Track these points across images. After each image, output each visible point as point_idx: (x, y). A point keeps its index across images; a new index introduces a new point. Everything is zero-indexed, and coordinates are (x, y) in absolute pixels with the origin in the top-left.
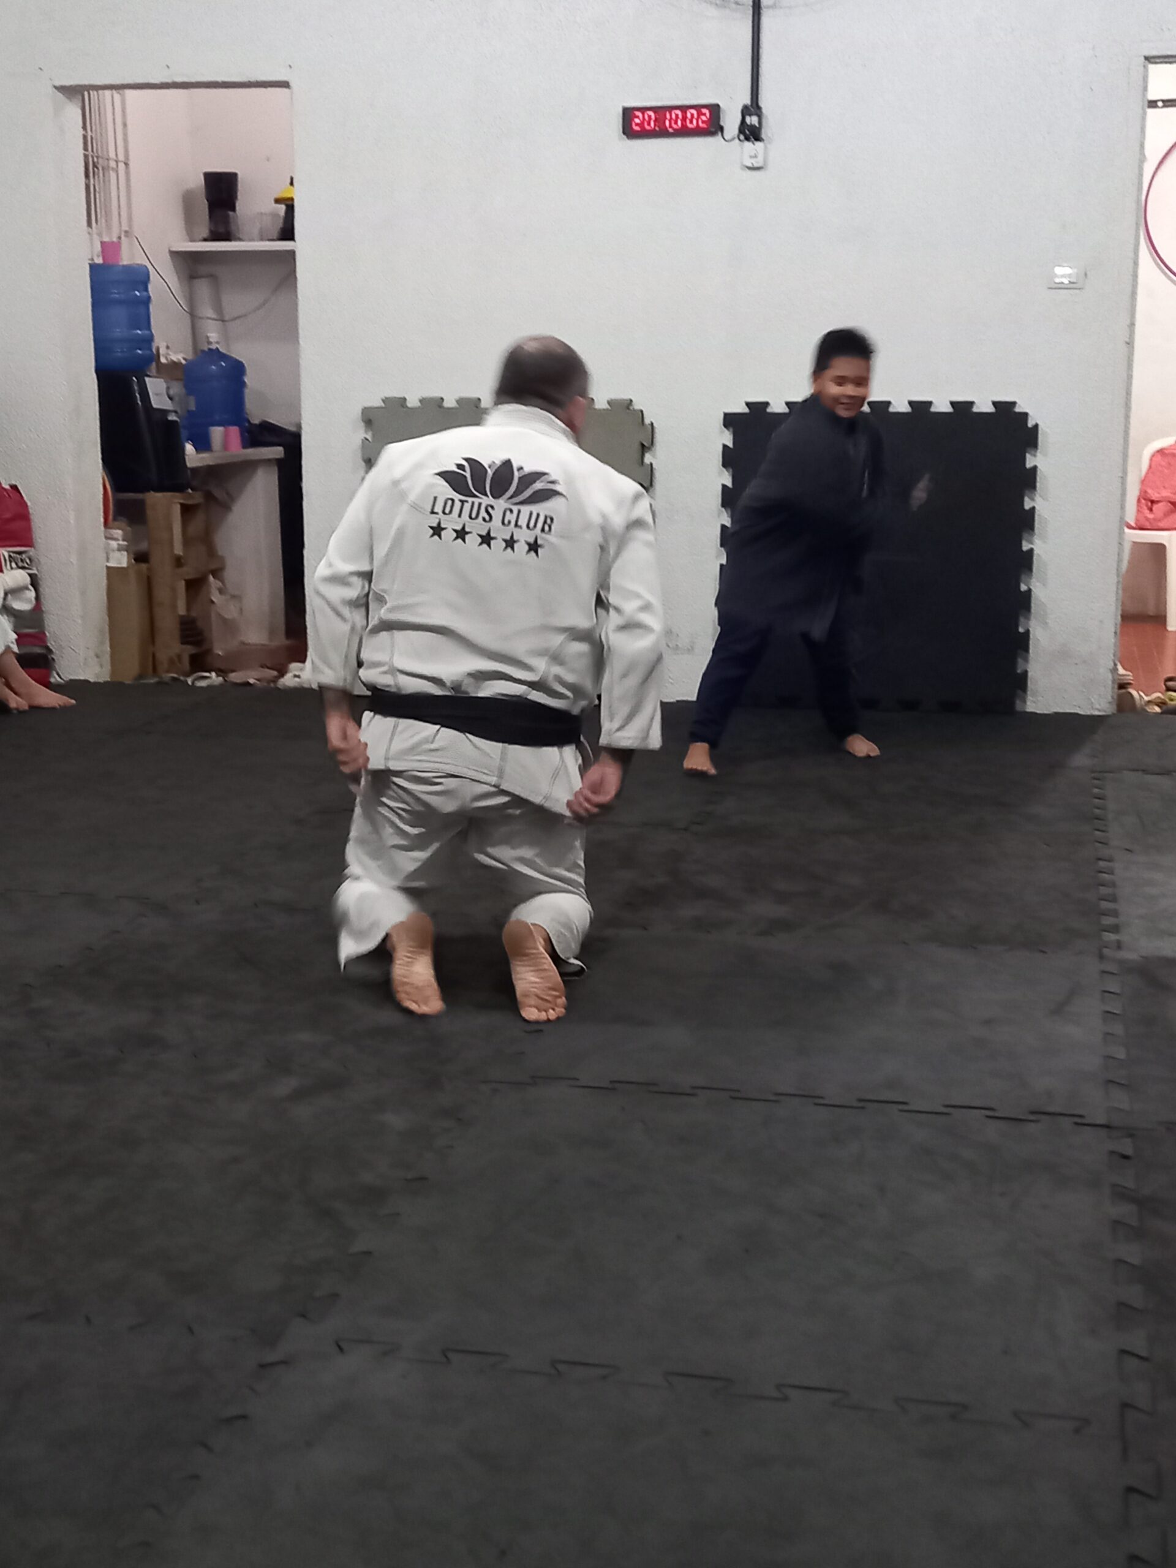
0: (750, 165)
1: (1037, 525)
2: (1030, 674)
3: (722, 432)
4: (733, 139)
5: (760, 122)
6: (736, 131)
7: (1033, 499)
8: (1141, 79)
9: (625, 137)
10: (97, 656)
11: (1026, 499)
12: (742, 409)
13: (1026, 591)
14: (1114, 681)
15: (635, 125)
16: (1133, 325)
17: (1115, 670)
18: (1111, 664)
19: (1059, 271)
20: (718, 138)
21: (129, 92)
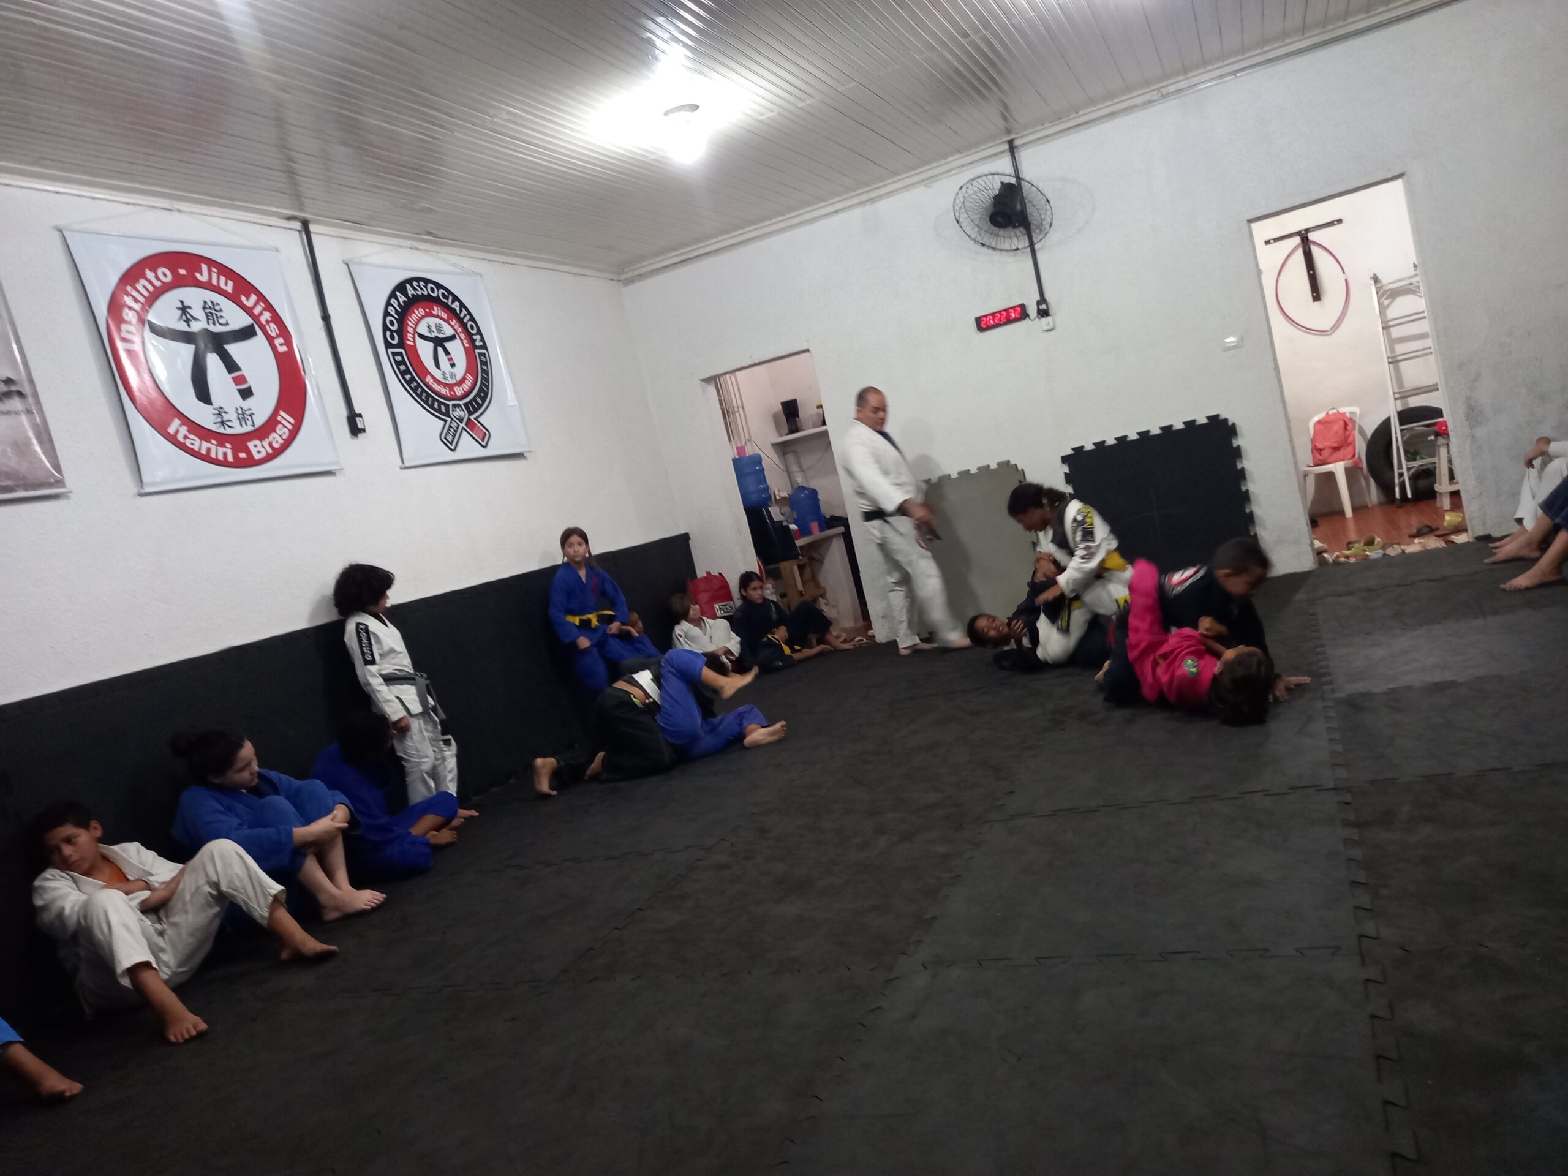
0: (1046, 328)
1: (1247, 476)
3: (1062, 466)
4: (1035, 319)
5: (1047, 306)
6: (1036, 314)
7: (1242, 463)
8: (1248, 231)
9: (979, 332)
11: (1238, 464)
12: (1070, 452)
13: (1249, 513)
15: (983, 324)
16: (1275, 359)
17: (1312, 544)
18: (1309, 542)
19: (1227, 340)
20: (1027, 320)
21: (737, 373)
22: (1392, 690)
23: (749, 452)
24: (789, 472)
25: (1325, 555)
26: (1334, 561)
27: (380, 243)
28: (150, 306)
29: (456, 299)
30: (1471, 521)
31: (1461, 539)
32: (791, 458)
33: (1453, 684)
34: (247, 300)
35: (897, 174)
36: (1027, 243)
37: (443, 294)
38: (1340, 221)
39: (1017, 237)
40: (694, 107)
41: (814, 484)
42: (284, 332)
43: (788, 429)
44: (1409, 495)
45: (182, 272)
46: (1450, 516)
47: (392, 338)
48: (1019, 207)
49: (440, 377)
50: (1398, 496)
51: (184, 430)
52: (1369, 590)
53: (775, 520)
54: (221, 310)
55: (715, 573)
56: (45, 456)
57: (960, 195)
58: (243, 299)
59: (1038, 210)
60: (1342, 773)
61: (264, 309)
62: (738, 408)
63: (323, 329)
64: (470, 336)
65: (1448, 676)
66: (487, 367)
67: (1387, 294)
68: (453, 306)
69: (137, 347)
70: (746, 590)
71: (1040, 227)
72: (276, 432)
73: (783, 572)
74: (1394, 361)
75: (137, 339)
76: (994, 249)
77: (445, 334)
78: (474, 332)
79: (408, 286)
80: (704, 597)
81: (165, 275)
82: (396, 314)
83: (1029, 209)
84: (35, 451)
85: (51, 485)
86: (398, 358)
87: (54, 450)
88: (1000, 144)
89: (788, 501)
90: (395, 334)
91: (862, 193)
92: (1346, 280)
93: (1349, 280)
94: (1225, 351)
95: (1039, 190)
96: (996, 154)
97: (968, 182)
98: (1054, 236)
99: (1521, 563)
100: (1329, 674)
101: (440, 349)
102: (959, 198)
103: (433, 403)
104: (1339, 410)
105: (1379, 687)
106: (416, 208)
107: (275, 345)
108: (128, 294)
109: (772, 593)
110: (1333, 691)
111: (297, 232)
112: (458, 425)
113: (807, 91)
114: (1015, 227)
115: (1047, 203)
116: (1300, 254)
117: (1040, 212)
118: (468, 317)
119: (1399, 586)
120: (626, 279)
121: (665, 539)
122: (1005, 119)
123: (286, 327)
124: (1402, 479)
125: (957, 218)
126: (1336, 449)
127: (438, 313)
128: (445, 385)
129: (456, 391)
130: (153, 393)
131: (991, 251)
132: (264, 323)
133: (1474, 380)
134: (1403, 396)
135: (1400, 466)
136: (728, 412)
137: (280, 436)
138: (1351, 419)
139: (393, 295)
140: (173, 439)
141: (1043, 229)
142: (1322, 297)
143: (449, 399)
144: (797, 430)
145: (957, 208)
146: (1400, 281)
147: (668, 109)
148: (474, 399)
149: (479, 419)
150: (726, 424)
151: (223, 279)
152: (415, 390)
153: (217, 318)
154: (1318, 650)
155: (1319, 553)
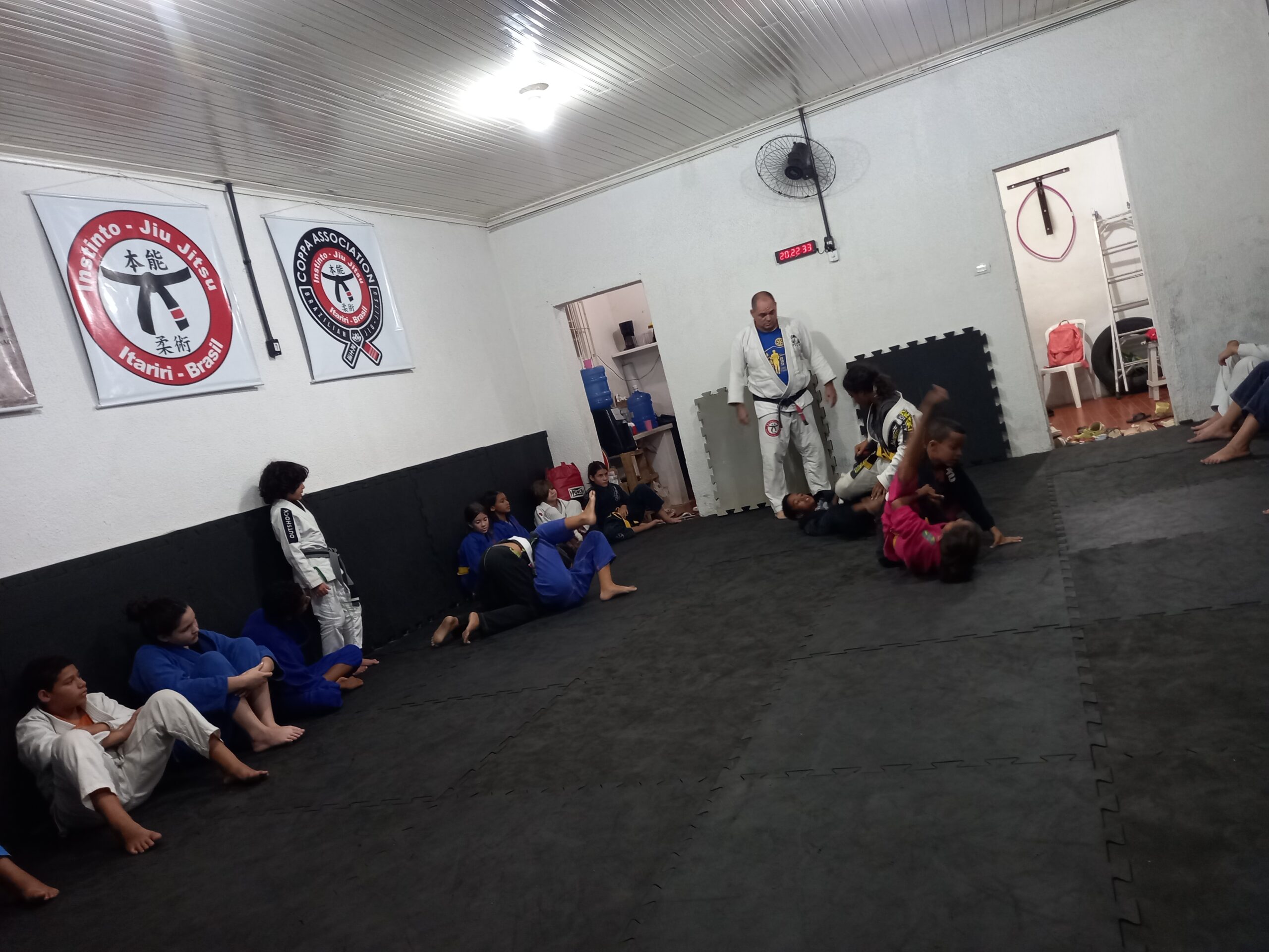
0: (832, 260)
1: (996, 376)
2: (1010, 441)
7: (991, 366)
8: (993, 179)
9: (778, 264)
13: (998, 406)
14: (1050, 435)
15: (782, 258)
16: (1017, 281)
17: (1049, 430)
18: (1047, 428)
19: (978, 267)
20: (817, 253)
21: (583, 301)
22: (1114, 546)
23: (594, 364)
24: (626, 381)
25: (1060, 439)
26: (1067, 443)
27: (290, 200)
28: (103, 256)
29: (352, 245)
30: (1176, 409)
31: (1168, 423)
32: (628, 368)
33: (1164, 541)
34: (183, 249)
35: (708, 137)
36: (816, 192)
37: (342, 241)
38: (1067, 169)
39: (808, 186)
40: (544, 86)
41: (647, 390)
42: (213, 274)
43: (626, 346)
44: (1127, 389)
45: (129, 227)
46: (1159, 405)
47: (303, 278)
48: (808, 162)
49: (341, 309)
50: (1117, 390)
51: (132, 356)
52: (1096, 466)
53: (616, 419)
54: (161, 258)
55: (568, 463)
56: (20, 379)
57: (761, 154)
58: (179, 247)
59: (824, 164)
60: (1077, 614)
61: (197, 256)
62: (585, 329)
63: (245, 270)
64: (364, 275)
65: (1160, 534)
66: (379, 300)
67: (1106, 228)
68: (350, 251)
69: (92, 288)
70: (593, 477)
71: (826, 178)
72: (208, 356)
73: (623, 462)
74: (1113, 282)
75: (92, 282)
76: (790, 197)
77: (344, 273)
78: (367, 272)
79: (314, 235)
80: (560, 483)
81: (114, 229)
82: (304, 257)
83: (817, 164)
84: (11, 375)
85: (25, 402)
86: (307, 294)
87: (27, 373)
88: (794, 111)
89: (627, 404)
90: (304, 274)
91: (681, 154)
92: (1073, 217)
93: (1075, 217)
94: (976, 276)
95: (824, 148)
96: (789, 120)
97: (767, 143)
98: (837, 186)
99: (1216, 442)
100: (1064, 535)
101: (340, 286)
102: (760, 156)
103: (336, 330)
104: (1069, 321)
105: (1103, 543)
106: (319, 171)
107: (205, 284)
108: (85, 246)
109: (614, 479)
110: (1068, 548)
111: (222, 193)
112: (357, 348)
113: (635, 71)
114: (806, 179)
115: (831, 158)
116: (1035, 197)
117: (826, 165)
118: (363, 259)
119: (1119, 462)
120: (491, 226)
121: (527, 436)
122: (796, 91)
123: (214, 269)
124: (1120, 377)
125: (759, 172)
126: (1067, 353)
127: (338, 256)
128: (345, 315)
129: (354, 320)
130: (107, 327)
131: (787, 198)
132: (197, 267)
133: (1177, 296)
134: (1120, 310)
135: (1119, 366)
136: (576, 333)
137: (212, 359)
138: (1079, 329)
139: (301, 242)
140: (123, 363)
141: (828, 179)
142: (1053, 230)
143: (349, 327)
144: (633, 346)
145: (759, 164)
146: (1116, 216)
147: (523, 87)
148: (368, 326)
149: (373, 343)
150: (575, 342)
151: (162, 232)
152: (321, 319)
153: (158, 264)
154: (1055, 515)
155: (1055, 437)
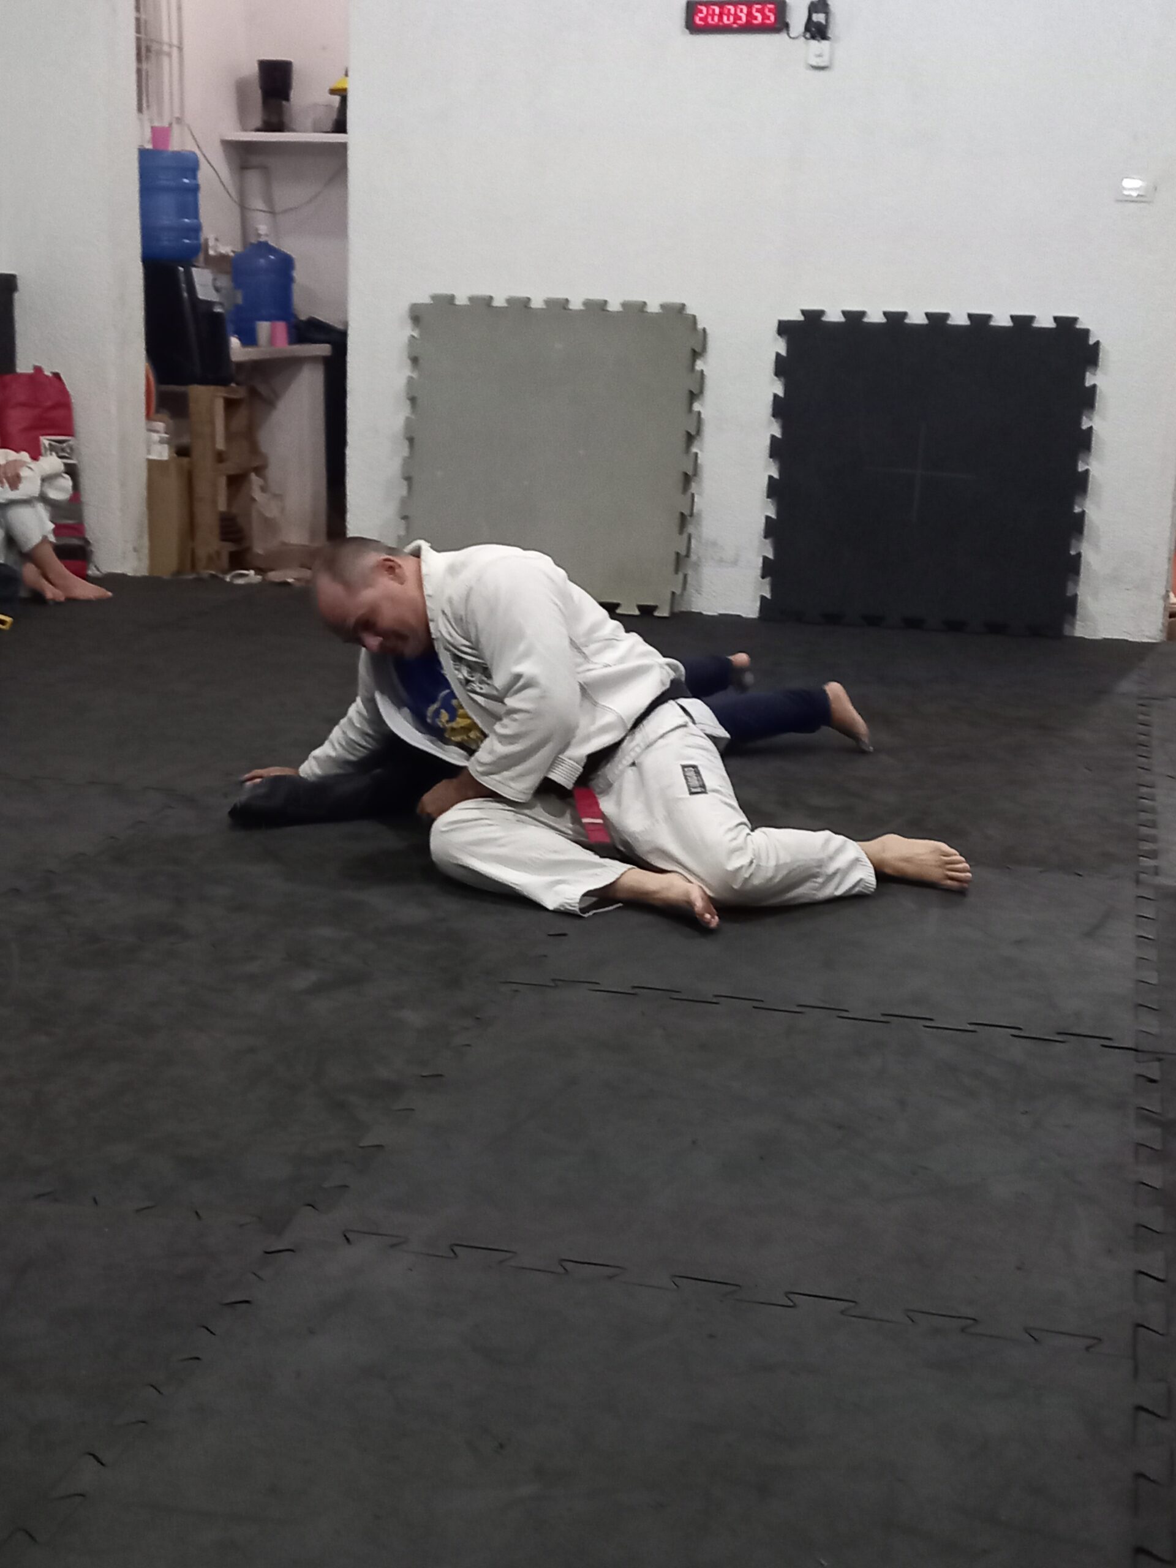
0: (814, 64)
1: (1094, 446)
2: (1079, 598)
3: (775, 341)
4: (798, 37)
5: (827, 20)
6: (802, 28)
7: (1091, 420)
9: (687, 31)
10: (135, 550)
11: (1084, 418)
12: (797, 317)
13: (1079, 514)
14: (1165, 608)
15: (700, 18)
17: (1166, 597)
18: (1164, 591)
19: (1127, 183)
20: (785, 34)
94: (1114, 207)
155: (1171, 614)
